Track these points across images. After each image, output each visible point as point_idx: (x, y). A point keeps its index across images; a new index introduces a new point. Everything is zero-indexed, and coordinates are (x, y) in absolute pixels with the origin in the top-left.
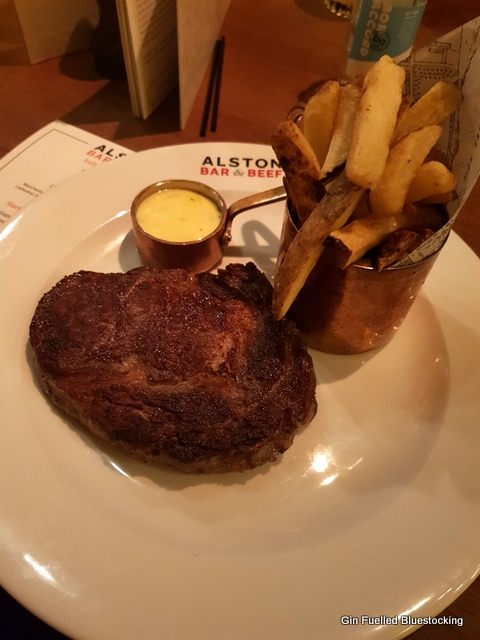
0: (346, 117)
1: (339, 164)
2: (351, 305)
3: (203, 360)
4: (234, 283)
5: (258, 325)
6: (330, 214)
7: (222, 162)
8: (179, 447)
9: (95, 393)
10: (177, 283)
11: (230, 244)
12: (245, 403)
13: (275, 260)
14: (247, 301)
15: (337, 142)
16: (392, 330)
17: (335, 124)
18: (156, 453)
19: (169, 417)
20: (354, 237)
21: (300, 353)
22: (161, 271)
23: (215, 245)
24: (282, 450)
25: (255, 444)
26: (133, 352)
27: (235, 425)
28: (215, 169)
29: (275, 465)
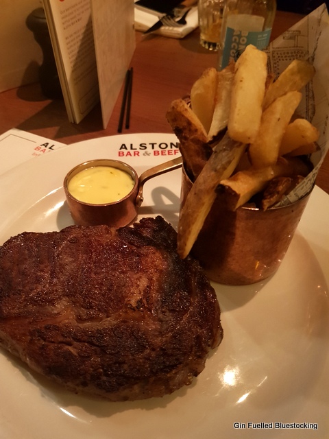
0: (224, 94)
1: (222, 129)
2: (242, 243)
3: (123, 298)
4: (147, 233)
5: (168, 265)
6: (219, 167)
7: (133, 147)
8: (105, 378)
9: (32, 334)
10: (101, 236)
11: (143, 204)
12: (161, 334)
13: (178, 214)
14: (157, 246)
15: (218, 113)
16: (278, 262)
17: (216, 100)
18: (84, 384)
19: (95, 350)
20: (240, 184)
21: (204, 286)
22: (88, 227)
23: (130, 206)
24: (196, 374)
25: (171, 371)
26: (64, 295)
27: (153, 354)
28: (129, 152)
29: (191, 388)
